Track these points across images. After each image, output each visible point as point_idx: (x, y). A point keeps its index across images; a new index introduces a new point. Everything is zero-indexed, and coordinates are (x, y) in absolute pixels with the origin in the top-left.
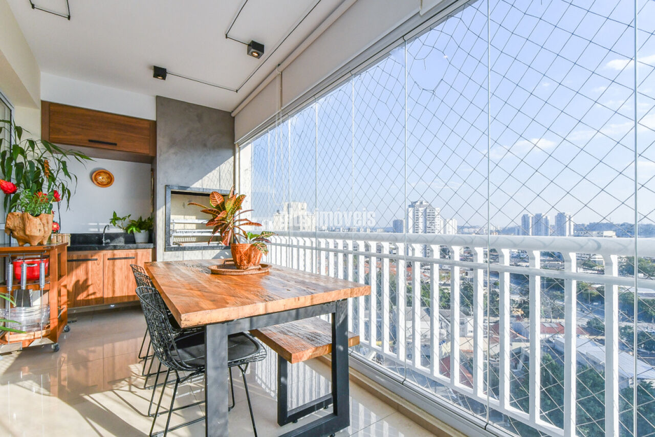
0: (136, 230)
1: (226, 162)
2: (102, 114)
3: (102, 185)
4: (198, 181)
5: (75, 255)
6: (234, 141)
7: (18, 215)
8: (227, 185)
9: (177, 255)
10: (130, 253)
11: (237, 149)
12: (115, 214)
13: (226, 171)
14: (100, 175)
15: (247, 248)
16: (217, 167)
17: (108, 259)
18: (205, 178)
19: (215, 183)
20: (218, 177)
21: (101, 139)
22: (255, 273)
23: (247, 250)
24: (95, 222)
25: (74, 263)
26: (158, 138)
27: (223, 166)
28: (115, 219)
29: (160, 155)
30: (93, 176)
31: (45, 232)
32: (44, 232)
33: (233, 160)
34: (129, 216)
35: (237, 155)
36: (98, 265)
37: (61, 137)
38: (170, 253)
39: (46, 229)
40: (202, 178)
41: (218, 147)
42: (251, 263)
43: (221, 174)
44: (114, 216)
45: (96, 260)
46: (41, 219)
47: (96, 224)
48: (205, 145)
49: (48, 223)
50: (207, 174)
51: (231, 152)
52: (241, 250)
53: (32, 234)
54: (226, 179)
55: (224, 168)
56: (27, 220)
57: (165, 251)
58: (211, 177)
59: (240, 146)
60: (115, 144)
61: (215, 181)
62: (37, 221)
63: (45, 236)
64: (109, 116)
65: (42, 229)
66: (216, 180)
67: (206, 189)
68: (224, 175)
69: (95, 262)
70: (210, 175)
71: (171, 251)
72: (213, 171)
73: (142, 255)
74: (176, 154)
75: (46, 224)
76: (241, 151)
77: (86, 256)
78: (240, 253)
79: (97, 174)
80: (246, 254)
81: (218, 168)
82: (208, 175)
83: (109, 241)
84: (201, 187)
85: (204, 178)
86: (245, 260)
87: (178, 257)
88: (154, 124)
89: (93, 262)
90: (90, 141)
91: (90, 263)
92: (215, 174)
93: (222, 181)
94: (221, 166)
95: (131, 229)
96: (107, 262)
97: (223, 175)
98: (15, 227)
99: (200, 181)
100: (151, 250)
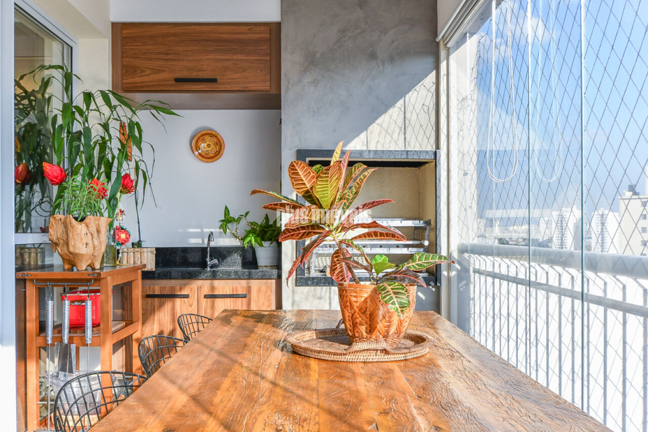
0: (256, 241)
1: (417, 87)
2: (193, 27)
3: (207, 158)
4: (358, 135)
5: (158, 286)
6: (435, 35)
7: (61, 219)
8: (420, 138)
9: (318, 294)
10: (239, 286)
11: (443, 53)
12: (227, 211)
13: (418, 107)
14: (204, 141)
15: (366, 295)
16: (398, 100)
17: (206, 296)
18: (374, 128)
19: (395, 136)
20: (400, 122)
21: (194, 75)
22: (376, 359)
23: (365, 301)
24: (198, 228)
25: (156, 299)
26: (284, 55)
27: (412, 97)
28: (227, 220)
29: (287, 90)
30: (194, 142)
31: (94, 249)
32: (92, 248)
33: (434, 80)
34: (247, 214)
35: (443, 65)
36: (191, 306)
37: (137, 80)
38: (305, 289)
39: (96, 243)
40: (366, 129)
41: (399, 55)
42: (376, 333)
43: (408, 115)
44: (225, 214)
45: (187, 296)
46: (87, 226)
47: (199, 230)
48: (373, 56)
49: (98, 231)
50: (376, 118)
51: (429, 61)
52: (354, 299)
53: (77, 251)
54: (418, 125)
55: (413, 100)
56: (70, 227)
57: (296, 285)
58: (385, 125)
59: (448, 45)
60: (214, 81)
61: (393, 132)
62: (80, 228)
63: (95, 254)
64: (205, 28)
65: (90, 242)
66: (398, 130)
67: (376, 152)
68: (414, 115)
69: (186, 300)
70: (384, 119)
71: (307, 285)
72: (391, 111)
73: (259, 291)
74: (315, 83)
75: (95, 234)
76: (452, 57)
77: (173, 288)
78: (352, 307)
79: (198, 139)
80: (363, 311)
81: (402, 101)
82: (379, 121)
83: (215, 261)
84: (365, 148)
85: (371, 128)
86: (361, 324)
87: (320, 298)
88: (275, 29)
89: (183, 299)
90: (178, 80)
91: (178, 301)
92: (395, 117)
93: (409, 130)
94: (407, 96)
95: (248, 239)
96: (204, 302)
97: (412, 117)
98: (58, 239)
99: (363, 136)
100: (274, 281)
